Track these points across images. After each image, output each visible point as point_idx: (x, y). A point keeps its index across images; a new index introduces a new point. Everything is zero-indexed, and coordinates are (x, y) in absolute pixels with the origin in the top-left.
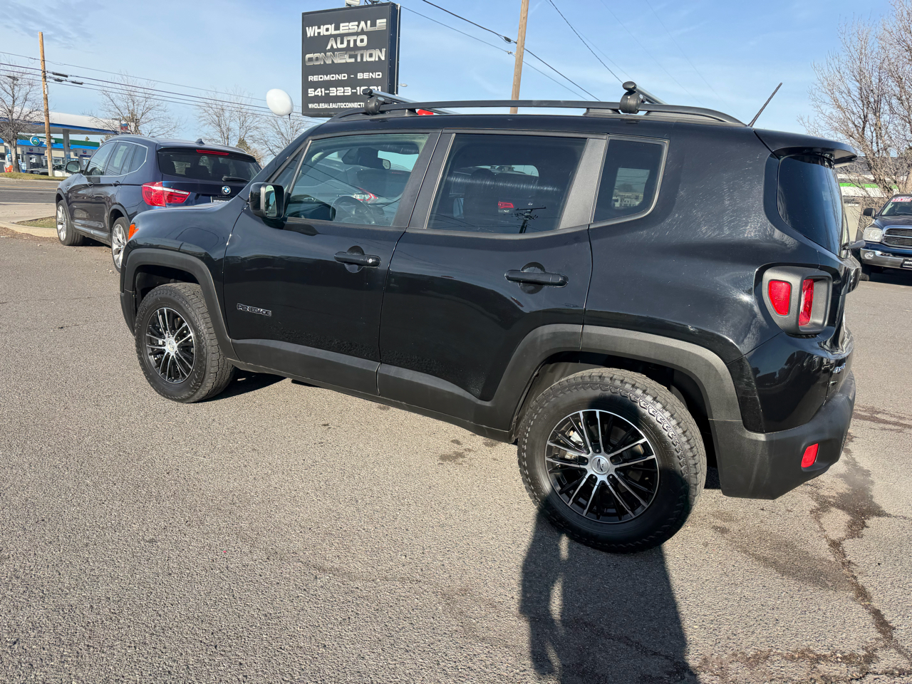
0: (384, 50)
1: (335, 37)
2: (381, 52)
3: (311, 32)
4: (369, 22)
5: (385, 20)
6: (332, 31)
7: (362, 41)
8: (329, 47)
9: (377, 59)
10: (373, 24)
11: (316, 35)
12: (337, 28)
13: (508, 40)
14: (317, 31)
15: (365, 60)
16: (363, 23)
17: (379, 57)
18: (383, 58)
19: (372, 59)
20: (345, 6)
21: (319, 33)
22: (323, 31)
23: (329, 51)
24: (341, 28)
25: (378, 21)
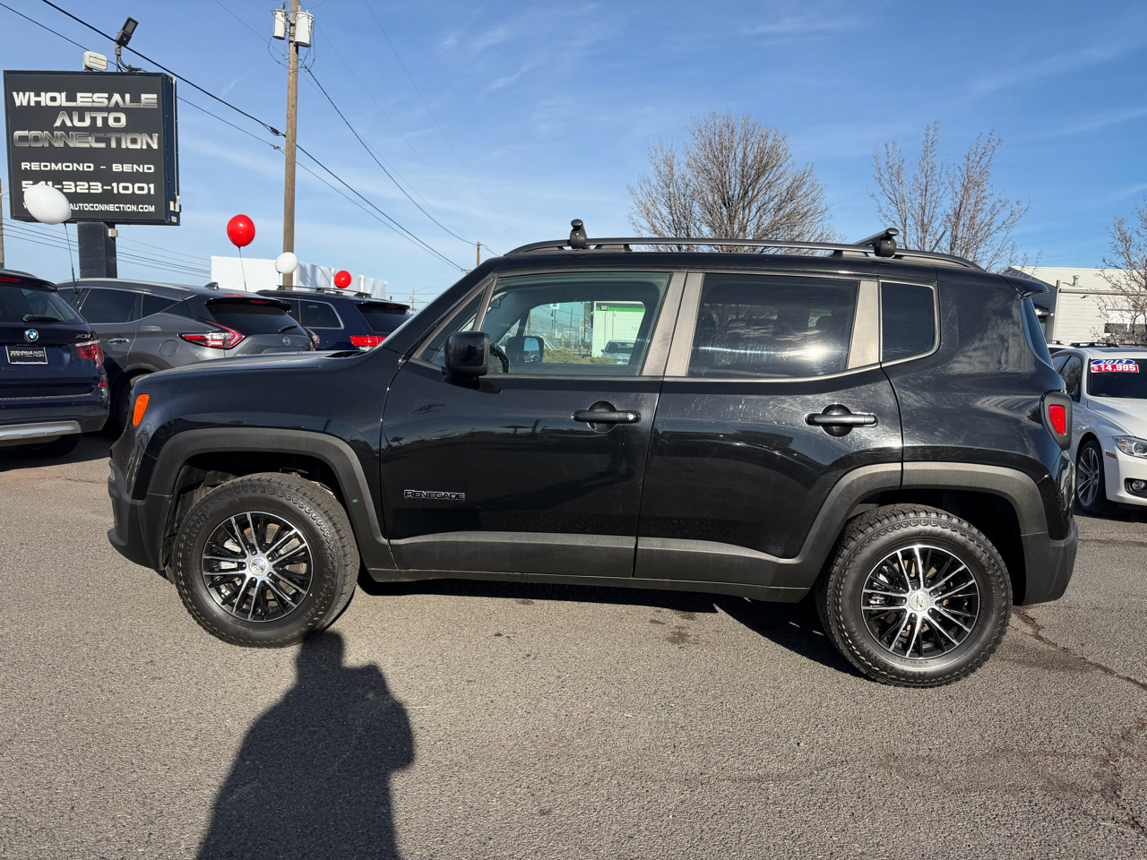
0: (155, 136)
1: (69, 111)
2: (152, 138)
3: (21, 99)
4: (128, 96)
5: (155, 96)
6: (61, 99)
7: (117, 120)
8: (58, 123)
9: (145, 147)
10: (136, 99)
11: (32, 104)
12: (71, 98)
13: (276, 132)
14: (33, 99)
15: (123, 146)
16: (116, 97)
17: (148, 144)
18: (155, 146)
19: (138, 146)
20: (83, 69)
21: (38, 103)
22: (45, 99)
23: (58, 129)
24: (79, 99)
25: (143, 96)
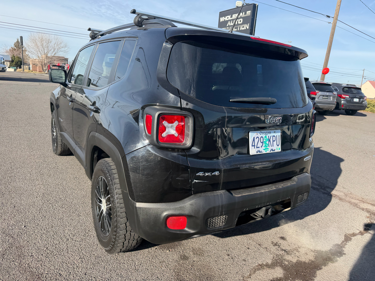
0: (248, 24)
1: (230, 20)
2: (247, 25)
3: (222, 19)
4: (244, 13)
5: (250, 11)
6: (230, 18)
7: (240, 21)
8: (228, 25)
9: (245, 29)
10: (245, 14)
11: (224, 20)
12: (231, 17)
14: (224, 19)
15: (241, 29)
16: (241, 14)
17: (246, 28)
18: (248, 28)
19: (244, 29)
20: (235, 7)
21: (225, 20)
22: (226, 19)
23: (228, 27)
24: (233, 17)
25: (247, 12)
